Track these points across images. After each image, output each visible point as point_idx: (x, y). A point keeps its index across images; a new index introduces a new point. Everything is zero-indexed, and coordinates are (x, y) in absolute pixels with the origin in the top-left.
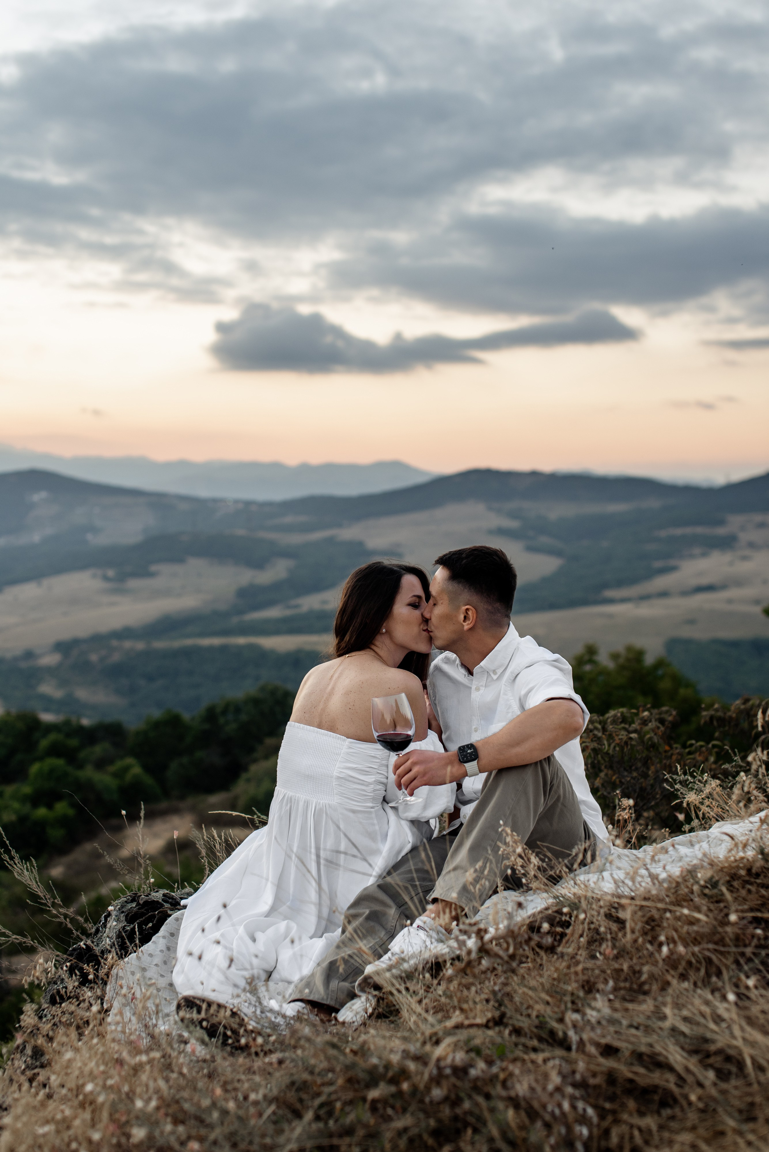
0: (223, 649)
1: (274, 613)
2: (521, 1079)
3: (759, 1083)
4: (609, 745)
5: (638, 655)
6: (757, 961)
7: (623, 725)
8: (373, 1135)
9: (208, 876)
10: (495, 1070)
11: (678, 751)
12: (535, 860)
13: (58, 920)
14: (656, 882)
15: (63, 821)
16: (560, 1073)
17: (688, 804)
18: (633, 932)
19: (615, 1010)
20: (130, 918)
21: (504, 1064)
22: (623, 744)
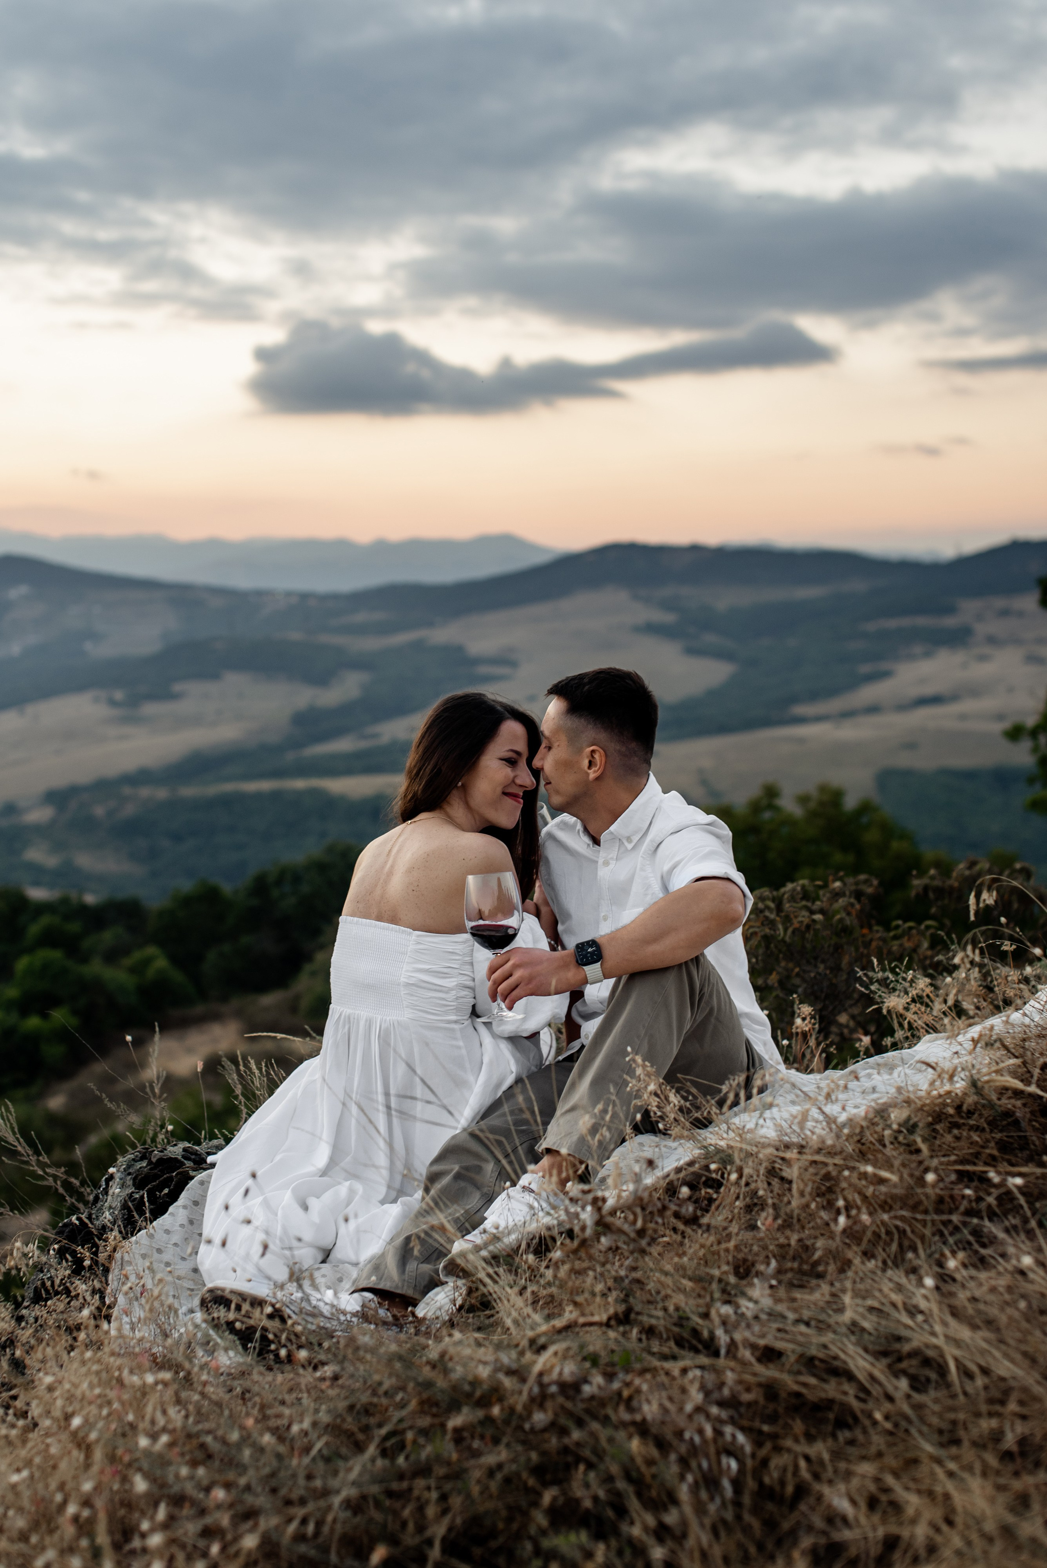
0: (276, 796)
1: (344, 745)
2: (650, 1397)
3: (965, 1394)
4: (786, 930)
5: (835, 797)
6: (965, 1231)
7: (804, 903)
8: (457, 1475)
9: (246, 1121)
10: (616, 1385)
11: (879, 935)
12: (675, 1099)
13: (45, 1183)
14: (834, 1126)
15: (62, 1035)
16: (703, 1388)
17: (889, 1011)
18: (802, 1194)
19: (778, 1301)
20: (140, 1182)
21: (628, 1378)
22: (803, 928)
